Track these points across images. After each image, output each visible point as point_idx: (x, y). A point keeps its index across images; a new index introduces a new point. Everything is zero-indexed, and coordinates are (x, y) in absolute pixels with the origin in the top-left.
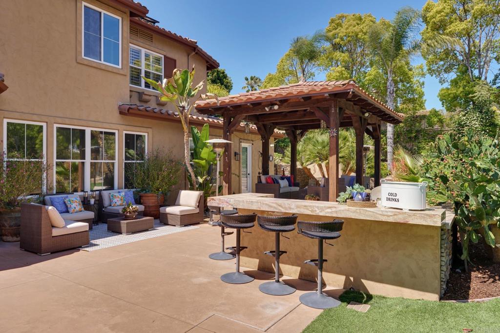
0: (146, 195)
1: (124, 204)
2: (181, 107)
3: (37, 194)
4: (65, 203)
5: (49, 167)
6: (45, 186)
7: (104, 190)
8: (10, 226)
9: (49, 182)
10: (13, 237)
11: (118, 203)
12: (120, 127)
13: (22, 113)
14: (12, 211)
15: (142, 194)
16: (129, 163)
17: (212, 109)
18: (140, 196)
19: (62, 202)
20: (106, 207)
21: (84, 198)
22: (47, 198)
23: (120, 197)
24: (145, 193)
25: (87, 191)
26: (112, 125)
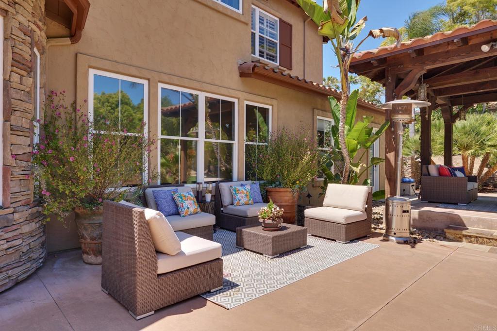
0: (277, 189)
1: (250, 202)
2: (342, 49)
3: (134, 186)
4: (173, 199)
5: (152, 142)
6: (147, 172)
7: (221, 181)
8: (92, 239)
9: (152, 166)
10: (97, 256)
11: (243, 201)
12: (242, 95)
13: (116, 62)
14: (94, 214)
15: (269, 188)
16: (252, 145)
17: (376, 60)
18: (267, 191)
19: (170, 198)
20: (226, 206)
21: (198, 192)
22: (149, 191)
23: (245, 192)
24: (275, 186)
25: (200, 182)
26: (230, 91)
